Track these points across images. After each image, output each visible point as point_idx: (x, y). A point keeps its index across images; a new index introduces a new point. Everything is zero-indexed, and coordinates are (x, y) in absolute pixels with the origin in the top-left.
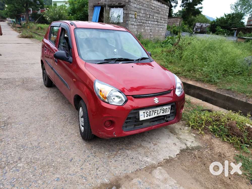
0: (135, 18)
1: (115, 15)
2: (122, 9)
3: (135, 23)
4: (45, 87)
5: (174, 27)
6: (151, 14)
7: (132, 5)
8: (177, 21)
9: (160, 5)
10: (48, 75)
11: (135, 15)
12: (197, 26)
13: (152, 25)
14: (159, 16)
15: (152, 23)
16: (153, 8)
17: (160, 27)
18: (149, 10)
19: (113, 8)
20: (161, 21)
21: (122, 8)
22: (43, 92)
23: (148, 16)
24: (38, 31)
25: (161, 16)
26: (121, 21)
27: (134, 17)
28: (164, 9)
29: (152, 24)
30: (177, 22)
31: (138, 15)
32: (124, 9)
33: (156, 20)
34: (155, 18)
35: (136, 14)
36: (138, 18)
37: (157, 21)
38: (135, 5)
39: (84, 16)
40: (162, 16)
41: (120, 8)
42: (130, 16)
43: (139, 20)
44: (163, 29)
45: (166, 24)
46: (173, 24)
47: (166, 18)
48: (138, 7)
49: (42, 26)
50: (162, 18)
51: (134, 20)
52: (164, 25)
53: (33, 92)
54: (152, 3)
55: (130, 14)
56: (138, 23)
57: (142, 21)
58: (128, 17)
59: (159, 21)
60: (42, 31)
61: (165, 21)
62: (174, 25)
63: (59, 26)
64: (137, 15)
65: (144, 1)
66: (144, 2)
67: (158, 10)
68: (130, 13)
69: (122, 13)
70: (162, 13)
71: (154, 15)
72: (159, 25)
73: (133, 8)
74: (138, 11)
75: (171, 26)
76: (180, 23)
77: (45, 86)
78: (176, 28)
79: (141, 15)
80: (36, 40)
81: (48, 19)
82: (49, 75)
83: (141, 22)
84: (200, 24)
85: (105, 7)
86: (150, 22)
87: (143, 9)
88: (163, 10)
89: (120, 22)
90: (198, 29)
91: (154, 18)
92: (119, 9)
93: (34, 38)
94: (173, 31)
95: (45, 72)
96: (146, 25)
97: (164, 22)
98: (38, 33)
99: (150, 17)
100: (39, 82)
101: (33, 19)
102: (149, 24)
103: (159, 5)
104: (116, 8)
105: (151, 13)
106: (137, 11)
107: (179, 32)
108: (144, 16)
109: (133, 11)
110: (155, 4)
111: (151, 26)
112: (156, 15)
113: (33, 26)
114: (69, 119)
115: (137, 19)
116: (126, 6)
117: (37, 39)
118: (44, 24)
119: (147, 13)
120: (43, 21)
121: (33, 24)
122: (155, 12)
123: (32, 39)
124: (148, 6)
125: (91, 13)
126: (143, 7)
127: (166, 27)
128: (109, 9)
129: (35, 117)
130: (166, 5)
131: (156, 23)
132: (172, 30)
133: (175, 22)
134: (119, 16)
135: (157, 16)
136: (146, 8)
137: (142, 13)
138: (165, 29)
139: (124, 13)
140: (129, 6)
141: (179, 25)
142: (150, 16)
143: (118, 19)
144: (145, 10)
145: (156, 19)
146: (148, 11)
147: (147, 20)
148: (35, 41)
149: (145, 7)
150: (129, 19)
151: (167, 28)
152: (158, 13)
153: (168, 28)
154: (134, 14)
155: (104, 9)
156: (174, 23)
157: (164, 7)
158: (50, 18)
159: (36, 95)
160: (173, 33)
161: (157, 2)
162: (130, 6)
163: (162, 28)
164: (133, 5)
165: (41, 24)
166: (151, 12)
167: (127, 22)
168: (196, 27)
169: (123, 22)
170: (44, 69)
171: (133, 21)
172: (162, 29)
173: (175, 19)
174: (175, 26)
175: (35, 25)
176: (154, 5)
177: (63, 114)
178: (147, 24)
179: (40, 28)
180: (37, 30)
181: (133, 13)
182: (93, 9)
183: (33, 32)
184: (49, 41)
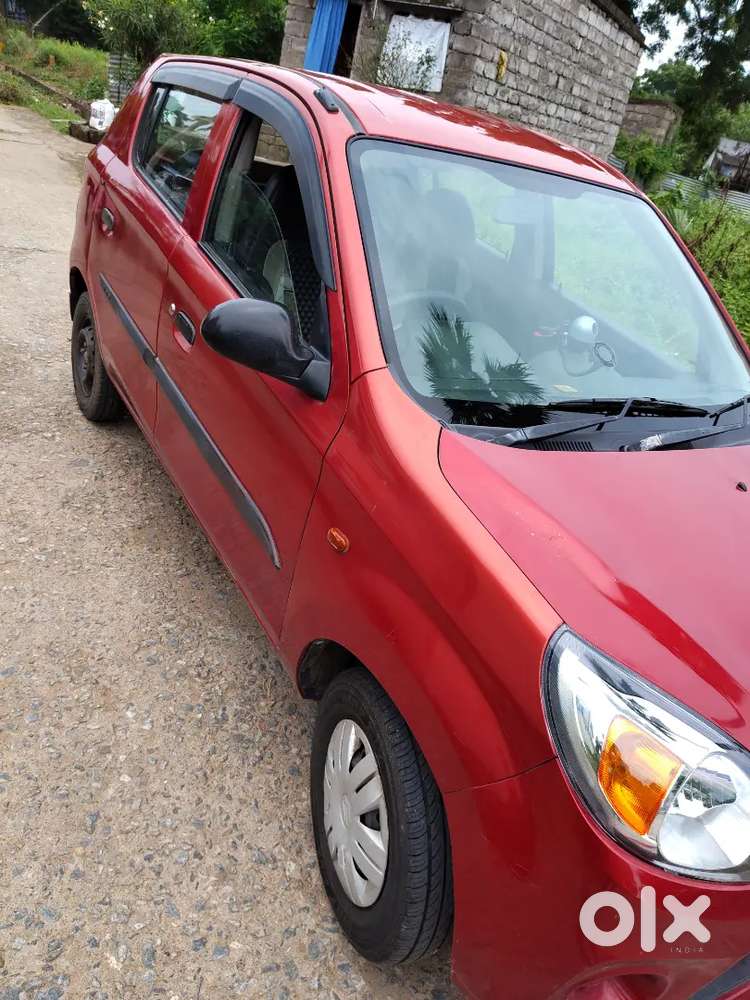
0: (497, 80)
1: (412, 53)
2: (446, 28)
3: (491, 105)
4: (83, 424)
5: (643, 145)
6: (566, 72)
7: (497, 17)
8: (660, 118)
9: (607, 34)
10: (107, 366)
11: (499, 65)
12: (725, 151)
13: (560, 124)
14: (597, 86)
15: (561, 112)
16: (579, 43)
17: (589, 135)
18: (558, 51)
19: (406, 14)
20: (599, 112)
21: (447, 21)
22: (72, 456)
23: (553, 80)
24: (44, 72)
25: (603, 85)
26: (436, 85)
27: (493, 76)
28: (619, 58)
29: (561, 119)
30: (659, 127)
31: (512, 66)
32: (453, 31)
33: (579, 104)
34: (576, 91)
35: (503, 64)
36: (511, 82)
37: (584, 110)
38: (508, 20)
39: (263, 34)
40: (607, 89)
41: (437, 23)
42: (480, 66)
43: (511, 92)
44: (599, 148)
45: (613, 126)
46: (640, 129)
47: (620, 98)
48: (521, 28)
49: (64, 49)
50: (605, 96)
51: (492, 88)
52: (606, 129)
53: (15, 446)
54: (581, 20)
55: (480, 57)
56: (505, 106)
57: (524, 99)
58: (469, 70)
59: (590, 109)
60: (61, 76)
61: (614, 114)
62: (643, 138)
63: (221, 96)
64: (507, 69)
65: (547, 6)
66: (547, 10)
67: (598, 59)
68: (478, 54)
69: (441, 49)
70: (611, 73)
71: (575, 81)
72: (584, 127)
73: (496, 31)
74: (516, 49)
75: (630, 136)
76: (668, 133)
77: (80, 414)
78: (651, 150)
79: (524, 69)
80: (36, 116)
81: (103, 26)
82: (114, 367)
83: (518, 104)
84: (738, 144)
85: (369, 7)
86: (552, 109)
87: (537, 44)
88: (617, 61)
89: (428, 90)
90: (727, 166)
91: (574, 92)
92: (432, 23)
93: (26, 105)
94: (638, 164)
95: (88, 342)
96: (534, 120)
97: (607, 116)
98: (41, 82)
99: (557, 87)
100: (46, 381)
101: (23, 11)
102: (546, 119)
103: (604, 35)
104: (420, 20)
105: (565, 65)
106: (512, 49)
107: (663, 172)
108: (535, 77)
109: (495, 44)
110: (589, 26)
111: (552, 127)
112: (585, 80)
113: (21, 43)
114: (233, 707)
115: (502, 88)
116: (470, 15)
117: (39, 112)
118: (71, 44)
119: (551, 66)
120: (65, 26)
121: (22, 34)
122: (583, 67)
123: (16, 107)
124: (559, 30)
125: (295, 25)
126: (538, 34)
127: (613, 142)
128: (383, 17)
129: (28, 667)
130: (634, 39)
131: (577, 116)
132: (633, 161)
133: (647, 124)
134: (429, 60)
135: (585, 83)
136: (550, 42)
137: (531, 63)
138: (605, 149)
139: (450, 47)
140: (483, 20)
141: (666, 139)
142: (558, 82)
143: (420, 71)
144: (545, 48)
145: (580, 98)
146: (557, 57)
147: (544, 97)
148: (30, 120)
149: (547, 34)
150: (472, 80)
151: (616, 145)
152: (593, 73)
153: (621, 145)
154: (496, 58)
155: (363, 14)
156: (647, 130)
157: (623, 47)
158: (115, 21)
159: (32, 479)
160: (634, 171)
161: (600, 18)
162: (486, 21)
163: (596, 143)
164: (502, 17)
165: (58, 42)
166: (567, 62)
167: (460, 95)
168: (720, 156)
169: (438, 90)
170: (82, 321)
171: (486, 94)
172: (596, 147)
173: (651, 108)
174: (649, 144)
175: (30, 40)
176: (584, 31)
177: (196, 660)
178: (542, 117)
179: (52, 57)
180: (36, 65)
181: (494, 54)
182: (308, 6)
183: (20, 75)
184: (137, 172)
